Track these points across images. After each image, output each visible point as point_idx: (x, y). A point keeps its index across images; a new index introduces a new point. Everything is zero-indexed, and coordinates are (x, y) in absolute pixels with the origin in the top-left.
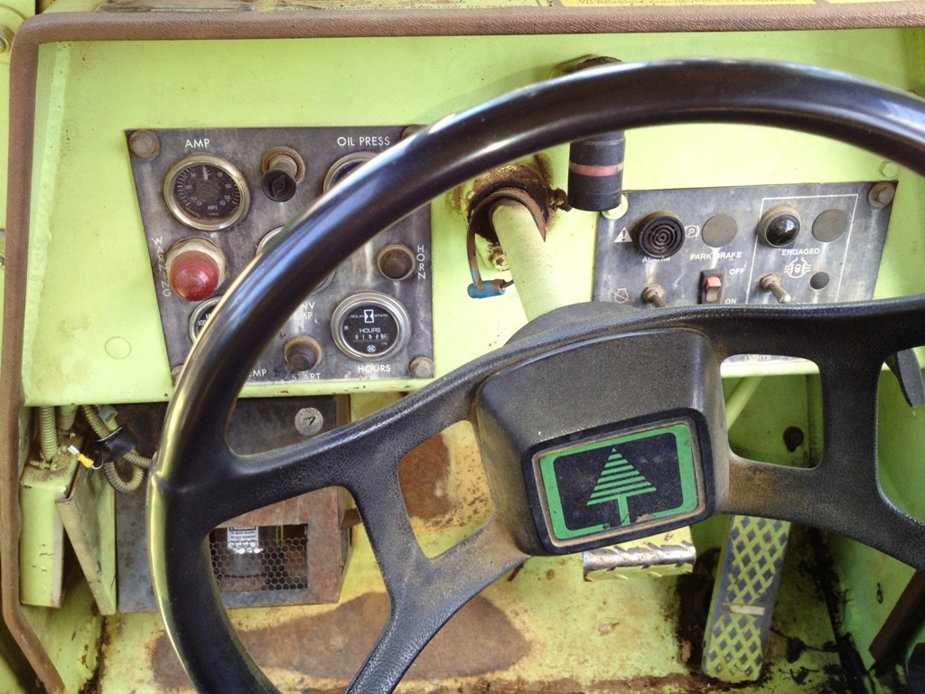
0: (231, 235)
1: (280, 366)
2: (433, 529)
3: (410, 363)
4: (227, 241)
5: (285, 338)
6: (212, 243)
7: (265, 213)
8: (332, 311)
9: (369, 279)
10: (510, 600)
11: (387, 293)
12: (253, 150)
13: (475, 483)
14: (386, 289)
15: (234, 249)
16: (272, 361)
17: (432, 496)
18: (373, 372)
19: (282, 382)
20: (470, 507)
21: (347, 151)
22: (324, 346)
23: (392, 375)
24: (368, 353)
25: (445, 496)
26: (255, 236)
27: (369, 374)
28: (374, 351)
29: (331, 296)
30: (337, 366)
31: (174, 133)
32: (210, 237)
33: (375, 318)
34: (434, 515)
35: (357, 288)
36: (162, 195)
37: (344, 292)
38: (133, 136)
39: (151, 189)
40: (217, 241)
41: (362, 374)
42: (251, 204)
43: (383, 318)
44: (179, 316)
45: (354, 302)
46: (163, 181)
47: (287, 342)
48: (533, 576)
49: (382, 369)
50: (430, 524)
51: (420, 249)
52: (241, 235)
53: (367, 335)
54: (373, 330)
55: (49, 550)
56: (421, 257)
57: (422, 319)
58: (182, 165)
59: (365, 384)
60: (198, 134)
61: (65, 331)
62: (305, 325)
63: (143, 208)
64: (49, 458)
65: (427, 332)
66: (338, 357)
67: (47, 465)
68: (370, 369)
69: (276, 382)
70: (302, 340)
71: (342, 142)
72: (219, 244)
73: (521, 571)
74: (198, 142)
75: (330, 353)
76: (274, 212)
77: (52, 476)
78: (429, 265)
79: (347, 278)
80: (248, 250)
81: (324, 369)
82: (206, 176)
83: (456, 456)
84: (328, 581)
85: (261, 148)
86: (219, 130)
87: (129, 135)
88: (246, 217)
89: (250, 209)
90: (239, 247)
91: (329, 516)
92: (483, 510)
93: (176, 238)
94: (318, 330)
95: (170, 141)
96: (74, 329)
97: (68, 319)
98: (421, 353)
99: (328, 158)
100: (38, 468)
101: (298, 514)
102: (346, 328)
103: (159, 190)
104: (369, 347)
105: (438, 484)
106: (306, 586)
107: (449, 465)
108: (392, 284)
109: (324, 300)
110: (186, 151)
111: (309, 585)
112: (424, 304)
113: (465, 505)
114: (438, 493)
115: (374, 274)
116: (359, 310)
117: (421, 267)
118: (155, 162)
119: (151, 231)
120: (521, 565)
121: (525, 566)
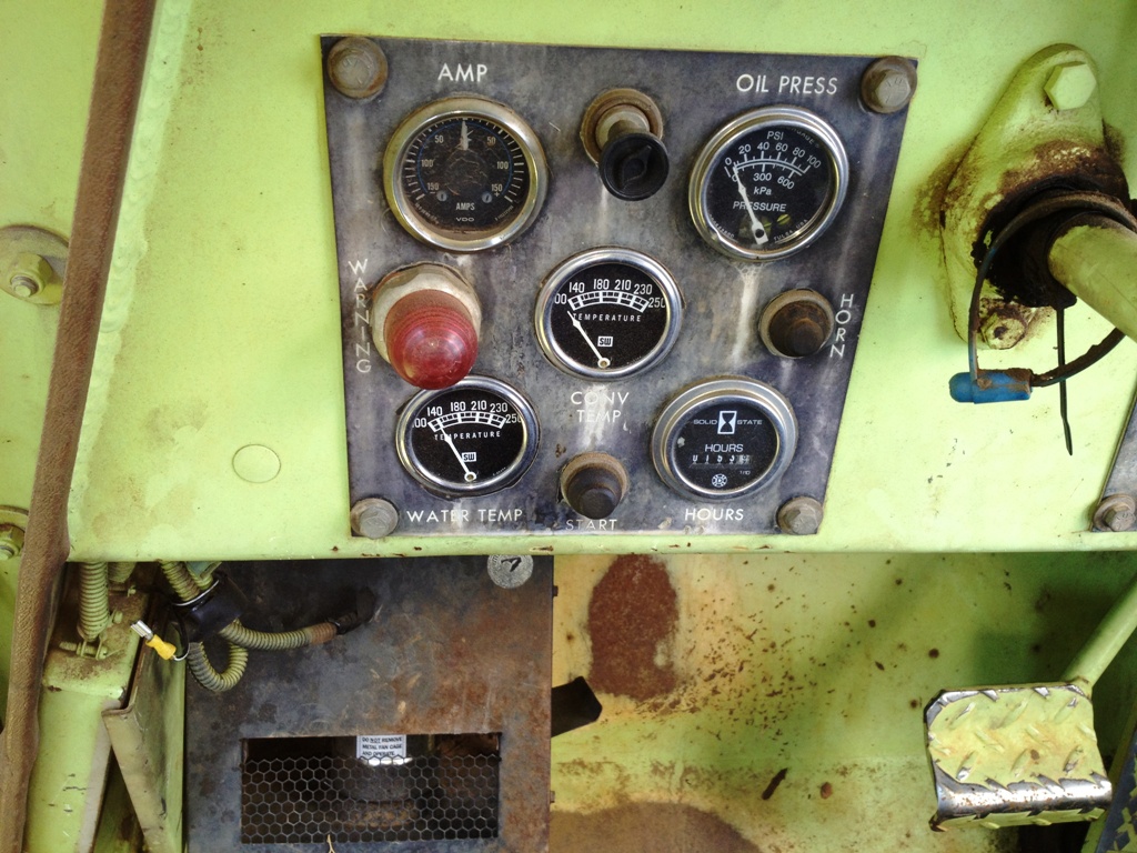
0: (496, 262)
1: (547, 506)
2: (648, 714)
3: (781, 507)
4: (486, 274)
5: (564, 456)
6: (458, 275)
7: (569, 221)
8: (659, 410)
9: (737, 354)
10: (767, 830)
11: (765, 381)
12: (569, 95)
13: (716, 649)
14: (765, 372)
15: (498, 289)
16: (535, 495)
17: (650, 665)
18: (711, 520)
19: (548, 532)
20: (706, 684)
21: (754, 104)
22: (632, 471)
23: (744, 527)
24: (712, 488)
25: (670, 665)
26: (542, 264)
27: (704, 524)
28: (723, 484)
29: (660, 383)
30: (649, 508)
31: (419, 49)
32: (456, 263)
33: (737, 425)
34: (652, 694)
35: (712, 370)
36: (378, 177)
37: (685, 376)
38: (337, 48)
39: (358, 162)
40: (469, 272)
41: (691, 524)
42: (546, 203)
43: (753, 426)
44: (380, 412)
45: (702, 396)
46: (383, 148)
47: (566, 462)
48: (800, 793)
49: (728, 516)
50: (645, 707)
51: (847, 301)
52: (517, 262)
53: (713, 458)
54: (729, 448)
55: (80, 782)
56: (843, 317)
57: (819, 430)
58: (429, 116)
59: (691, 540)
60: (467, 53)
61: (156, 430)
62: (604, 433)
63: (338, 198)
64: (93, 636)
65: (824, 454)
66: (652, 493)
67: (90, 650)
68: (706, 514)
69: (537, 533)
70: (597, 460)
71: (745, 83)
72: (470, 279)
73: (783, 784)
74: (465, 69)
75: (640, 484)
76: (586, 221)
77: (99, 668)
78: (854, 333)
79: (698, 350)
80: (524, 291)
81: (625, 513)
82: (465, 143)
83: (689, 607)
84: (531, 826)
85: (585, 90)
86: (510, 46)
87: (330, 47)
88: (533, 226)
89: (542, 213)
90: (508, 285)
91: (535, 720)
92: (727, 688)
93: (392, 262)
94: (626, 444)
95: (409, 64)
96: (176, 426)
97: (166, 408)
98: (804, 489)
99: (711, 116)
100: (73, 654)
101: (487, 714)
102: (681, 441)
103: (374, 166)
104: (716, 477)
105: (660, 647)
106: (496, 835)
107: (677, 618)
108: (779, 366)
109: (646, 390)
110: (438, 88)
111: (500, 833)
112: (828, 403)
113: (699, 680)
114: (660, 660)
115: (749, 345)
116: (710, 411)
117: (840, 336)
118: (374, 106)
119: (349, 247)
120: (782, 774)
121: (788, 776)
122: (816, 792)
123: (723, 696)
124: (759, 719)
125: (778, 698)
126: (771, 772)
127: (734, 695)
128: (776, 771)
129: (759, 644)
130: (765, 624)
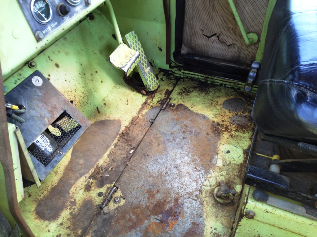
3: (85, 2)
5: (56, 7)
10: (105, 116)
23: (83, 8)
30: (71, 12)
48: (103, 108)
49: (80, 7)
69: (61, 26)
73: (99, 109)
81: (69, 14)
101: (60, 109)
106: (81, 127)
120: (97, 108)
121: (98, 107)
122: (104, 106)
123: (77, 104)
124: (86, 103)
125: (85, 98)
126: (96, 109)
127: (79, 103)
128: (96, 108)
129: (74, 91)
130: (71, 87)
